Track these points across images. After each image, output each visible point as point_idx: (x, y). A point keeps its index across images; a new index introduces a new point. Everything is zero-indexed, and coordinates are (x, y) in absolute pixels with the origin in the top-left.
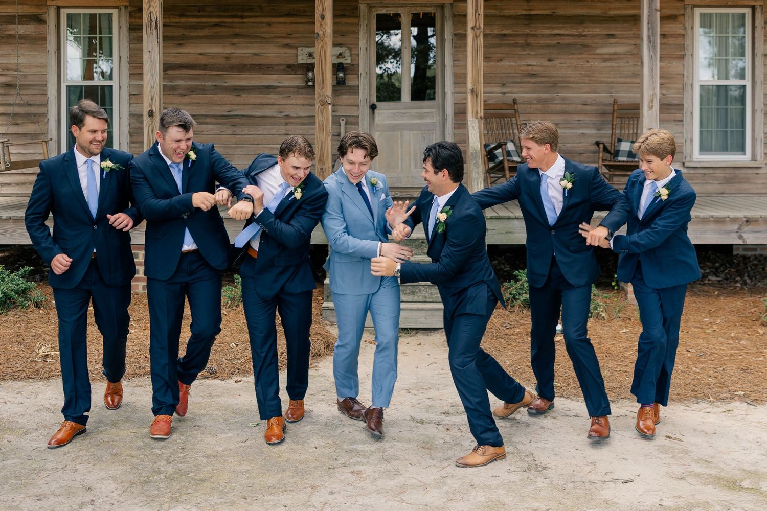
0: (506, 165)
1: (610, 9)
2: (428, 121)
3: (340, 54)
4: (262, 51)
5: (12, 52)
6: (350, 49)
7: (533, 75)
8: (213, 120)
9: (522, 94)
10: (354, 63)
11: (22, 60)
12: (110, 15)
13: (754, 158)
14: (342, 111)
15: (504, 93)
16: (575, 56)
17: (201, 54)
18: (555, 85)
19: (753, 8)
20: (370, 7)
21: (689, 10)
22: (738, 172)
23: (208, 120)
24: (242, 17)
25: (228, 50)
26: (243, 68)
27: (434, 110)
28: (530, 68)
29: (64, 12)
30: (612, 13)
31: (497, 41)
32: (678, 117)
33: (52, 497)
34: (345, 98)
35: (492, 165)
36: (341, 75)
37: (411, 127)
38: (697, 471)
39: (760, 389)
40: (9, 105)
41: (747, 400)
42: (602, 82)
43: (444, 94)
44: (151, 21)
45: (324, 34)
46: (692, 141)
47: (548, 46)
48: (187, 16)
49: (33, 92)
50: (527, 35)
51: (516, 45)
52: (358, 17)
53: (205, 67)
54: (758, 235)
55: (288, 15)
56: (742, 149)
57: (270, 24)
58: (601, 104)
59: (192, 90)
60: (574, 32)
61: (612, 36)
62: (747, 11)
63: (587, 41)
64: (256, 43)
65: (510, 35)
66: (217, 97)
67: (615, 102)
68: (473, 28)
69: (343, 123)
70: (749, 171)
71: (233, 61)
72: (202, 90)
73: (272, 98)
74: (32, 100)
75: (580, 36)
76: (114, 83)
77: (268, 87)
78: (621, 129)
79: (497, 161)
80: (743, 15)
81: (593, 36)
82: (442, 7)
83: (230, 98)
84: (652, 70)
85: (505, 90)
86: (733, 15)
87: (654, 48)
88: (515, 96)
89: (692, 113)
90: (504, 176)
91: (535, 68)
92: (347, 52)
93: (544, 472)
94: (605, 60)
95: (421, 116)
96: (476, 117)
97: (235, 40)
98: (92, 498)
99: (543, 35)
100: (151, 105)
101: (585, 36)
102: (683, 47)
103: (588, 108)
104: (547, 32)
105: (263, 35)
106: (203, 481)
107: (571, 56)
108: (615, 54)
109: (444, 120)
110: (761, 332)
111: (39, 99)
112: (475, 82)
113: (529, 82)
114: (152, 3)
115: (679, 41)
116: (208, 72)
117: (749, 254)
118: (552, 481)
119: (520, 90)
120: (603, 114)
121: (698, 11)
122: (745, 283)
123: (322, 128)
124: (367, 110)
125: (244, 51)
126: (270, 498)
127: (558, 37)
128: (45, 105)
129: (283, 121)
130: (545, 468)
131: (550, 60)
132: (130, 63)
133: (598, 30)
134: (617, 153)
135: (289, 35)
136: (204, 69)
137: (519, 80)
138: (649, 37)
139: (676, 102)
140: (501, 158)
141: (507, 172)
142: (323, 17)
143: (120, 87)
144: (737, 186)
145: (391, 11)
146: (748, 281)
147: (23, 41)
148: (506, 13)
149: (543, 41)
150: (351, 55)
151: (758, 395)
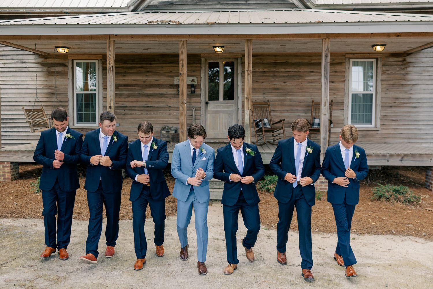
0: (263, 129)
1: (312, 60)
2: (231, 109)
3: (193, 80)
4: (159, 79)
5: (53, 79)
6: (197, 78)
7: (277, 89)
8: (138, 109)
9: (271, 97)
10: (199, 84)
11: (57, 83)
12: (95, 63)
13: (376, 126)
14: (193, 105)
15: (264, 97)
16: (296, 81)
17: (133, 80)
18: (287, 93)
19: (377, 59)
20: (206, 59)
21: (347, 60)
22: (368, 132)
23: (136, 109)
24: (151, 64)
25: (144, 78)
26: (151, 86)
27: (233, 105)
28: (276, 86)
29: (75, 62)
30: (313, 61)
31: (261, 74)
32: (342, 107)
33: (66, 266)
34: (195, 99)
35: (257, 129)
36: (193, 89)
37: (223, 112)
38: (328, 262)
39: (364, 229)
40: (53, 102)
41: (357, 233)
42: (307, 92)
43: (238, 97)
44: (110, 68)
45: (183, 73)
46: (348, 118)
47: (284, 76)
48: (127, 64)
49: (62, 96)
50: (275, 71)
51: (269, 76)
52: (200, 64)
53: (134, 85)
54: (372, 161)
55: (171, 63)
56: (370, 122)
57: (162, 67)
58: (307, 102)
59: (129, 96)
60: (295, 70)
61: (312, 72)
62: (374, 60)
63: (302, 74)
64: (156, 75)
65: (267, 72)
66: (140, 99)
67: (313, 101)
68: (247, 71)
69: (194, 110)
70: (374, 132)
71: (147, 83)
72: (134, 96)
73: (163, 99)
74: (62, 99)
75: (298, 72)
76: (96, 93)
77: (162, 94)
78: (315, 113)
79: (260, 127)
80: (372, 62)
81: (304, 72)
82: (237, 59)
83: (145, 99)
84: (326, 89)
85: (265, 96)
86: (368, 62)
87: (327, 79)
88: (269, 98)
89: (348, 106)
90: (262, 134)
91: (278, 86)
92: (196, 79)
93: (264, 261)
94: (309, 83)
95: (228, 107)
96: (248, 109)
97: (148, 74)
98: (81, 267)
99: (282, 72)
100: (110, 104)
101: (300, 72)
102: (344, 77)
103: (301, 104)
104: (283, 70)
105: (160, 72)
106: (126, 261)
107: (294, 81)
108: (314, 80)
109: (238, 109)
110: (370, 204)
111: (65, 99)
112: (248, 94)
113: (275, 92)
114: (110, 60)
115: (343, 74)
116: (136, 88)
117: (373, 169)
118: (267, 265)
119: (271, 96)
120: (308, 106)
121: (351, 61)
122: (367, 182)
123: (182, 114)
124: (204, 104)
125: (151, 79)
126: (152, 268)
127: (288, 73)
128: (67, 102)
129: (168, 109)
130: (265, 259)
131: (284, 83)
132: (103, 84)
133: (306, 69)
134: (313, 124)
135: (170, 72)
136: (134, 87)
137: (271, 92)
138: (325, 74)
139: (341, 101)
140: (261, 126)
141: (264, 132)
142: (183, 66)
143: (99, 94)
144: (368, 138)
145: (215, 61)
146: (369, 181)
147: (58, 74)
148: (266, 62)
149: (281, 74)
150: (197, 80)
151: (362, 231)
